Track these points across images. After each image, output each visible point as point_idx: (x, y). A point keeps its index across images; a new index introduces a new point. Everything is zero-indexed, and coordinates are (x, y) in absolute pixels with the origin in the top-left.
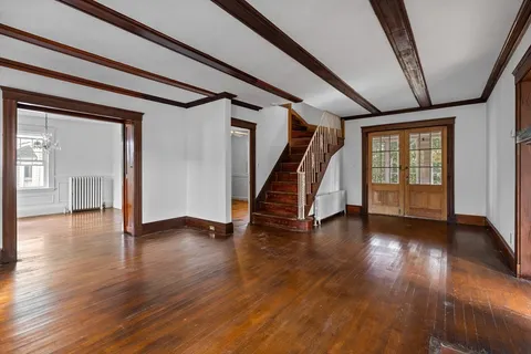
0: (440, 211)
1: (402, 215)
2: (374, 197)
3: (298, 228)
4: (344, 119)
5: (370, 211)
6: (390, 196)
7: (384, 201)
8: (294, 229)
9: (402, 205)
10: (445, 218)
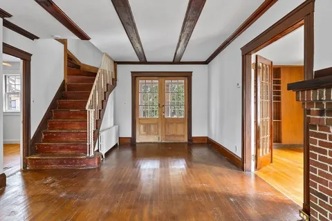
0: (183, 136)
1: (160, 141)
2: (140, 129)
3: (88, 165)
4: (116, 63)
5: (137, 141)
6: (152, 128)
7: (148, 132)
8: (84, 167)
9: (160, 134)
10: (186, 140)
